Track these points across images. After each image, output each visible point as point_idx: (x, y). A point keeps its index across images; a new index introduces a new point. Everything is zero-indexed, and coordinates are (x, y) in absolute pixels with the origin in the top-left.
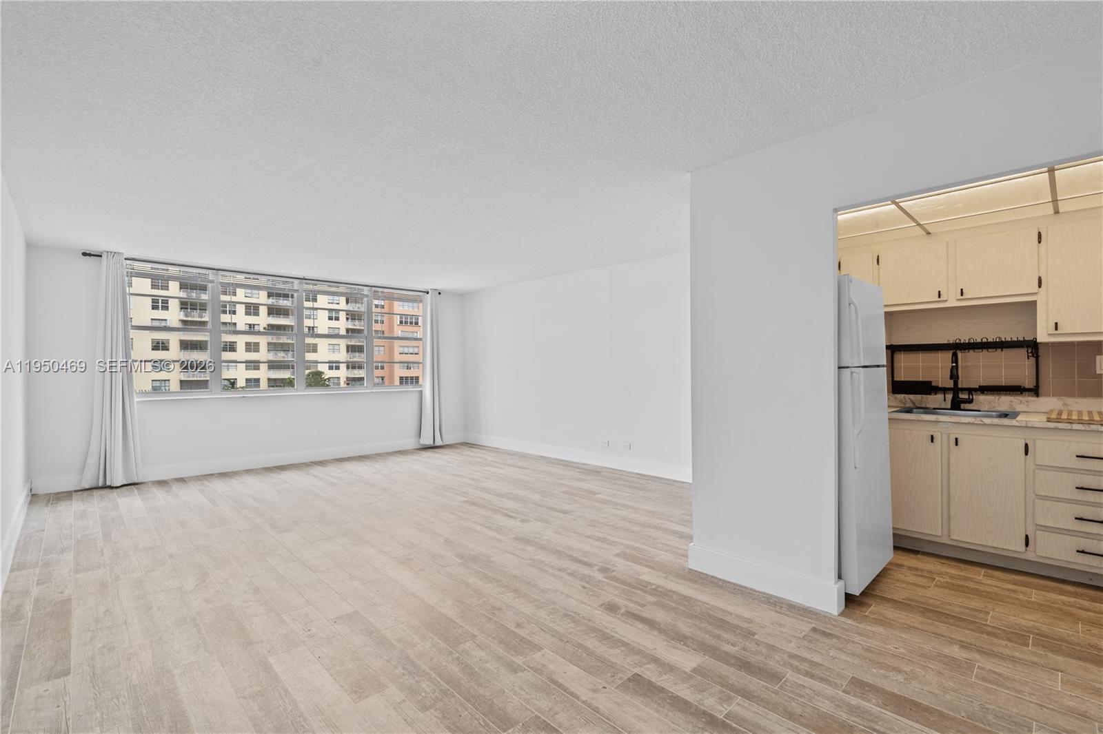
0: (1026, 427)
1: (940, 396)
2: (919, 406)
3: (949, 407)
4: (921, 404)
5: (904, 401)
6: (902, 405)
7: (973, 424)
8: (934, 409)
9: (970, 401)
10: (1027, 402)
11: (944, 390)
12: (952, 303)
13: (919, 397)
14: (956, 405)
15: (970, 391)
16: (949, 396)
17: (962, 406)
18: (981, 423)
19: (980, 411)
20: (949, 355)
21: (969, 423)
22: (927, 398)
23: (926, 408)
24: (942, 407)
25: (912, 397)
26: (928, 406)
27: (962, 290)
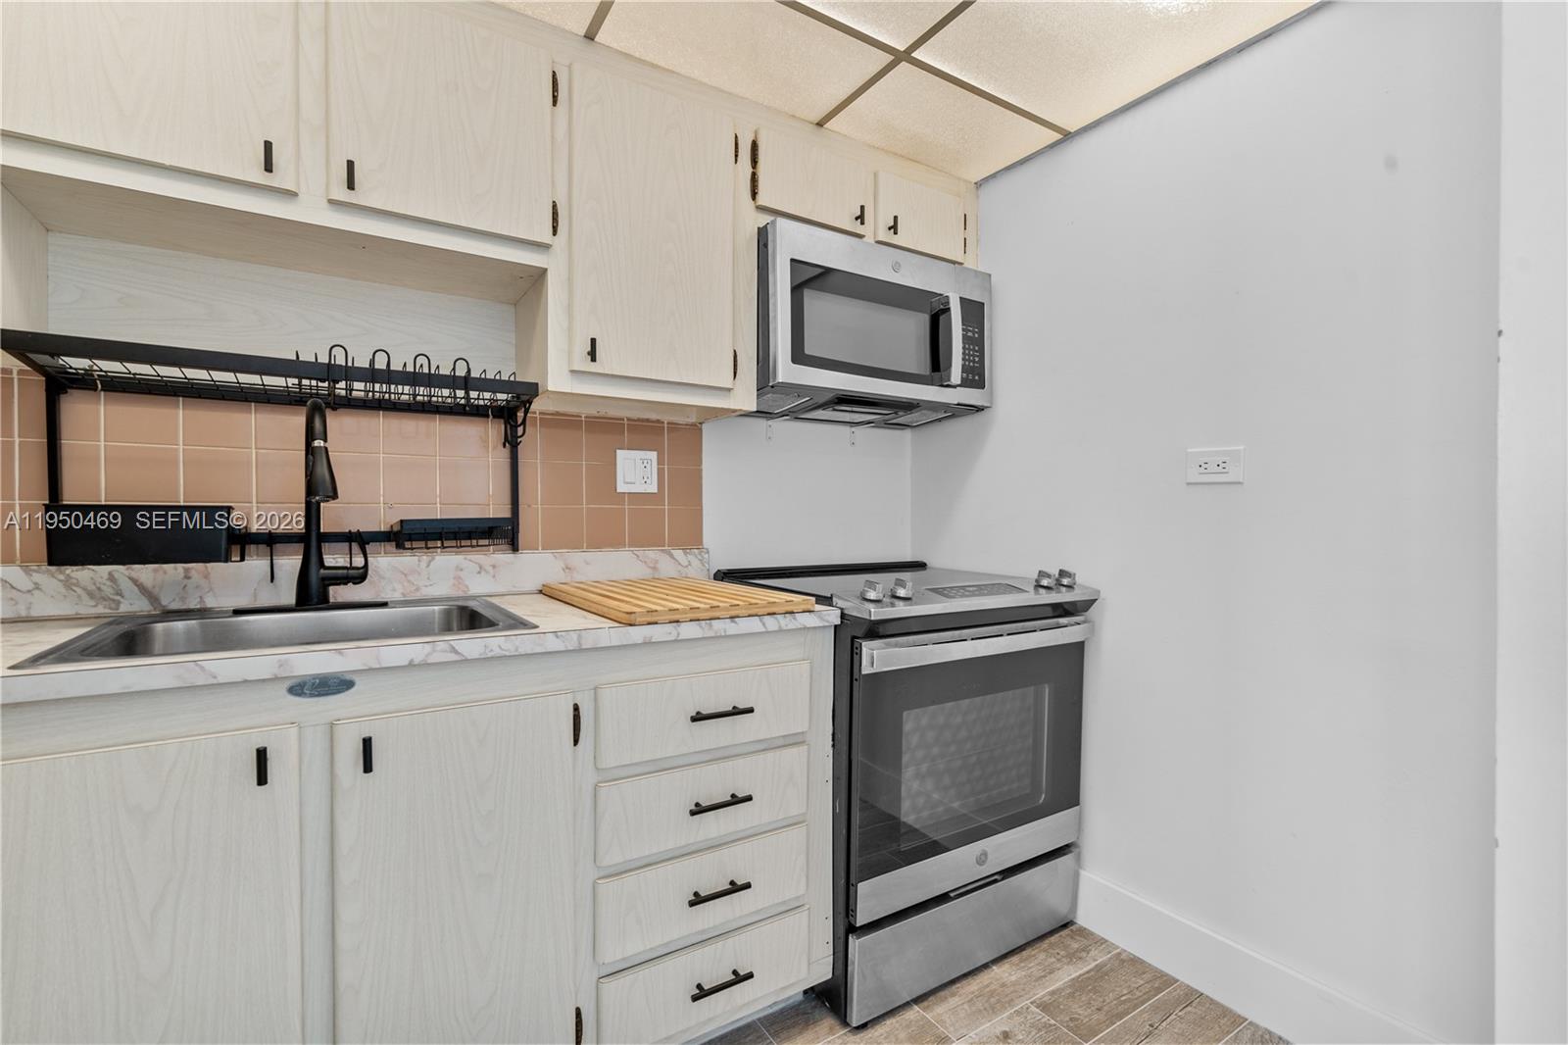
0: (580, 650)
1: (256, 564)
2: (174, 606)
3: (290, 598)
4: (183, 599)
5: (108, 591)
6: (101, 610)
7: (425, 665)
8: (238, 612)
9: (359, 576)
10: (494, 567)
11: (271, 541)
12: (311, 211)
13: (173, 571)
14: (311, 594)
15: (361, 540)
16: (290, 563)
17: (338, 593)
18: (454, 657)
19: (384, 605)
20: (297, 420)
21: (411, 665)
22: (206, 576)
23: (202, 613)
24: (259, 604)
25: (145, 573)
26: (211, 602)
27: (350, 165)
